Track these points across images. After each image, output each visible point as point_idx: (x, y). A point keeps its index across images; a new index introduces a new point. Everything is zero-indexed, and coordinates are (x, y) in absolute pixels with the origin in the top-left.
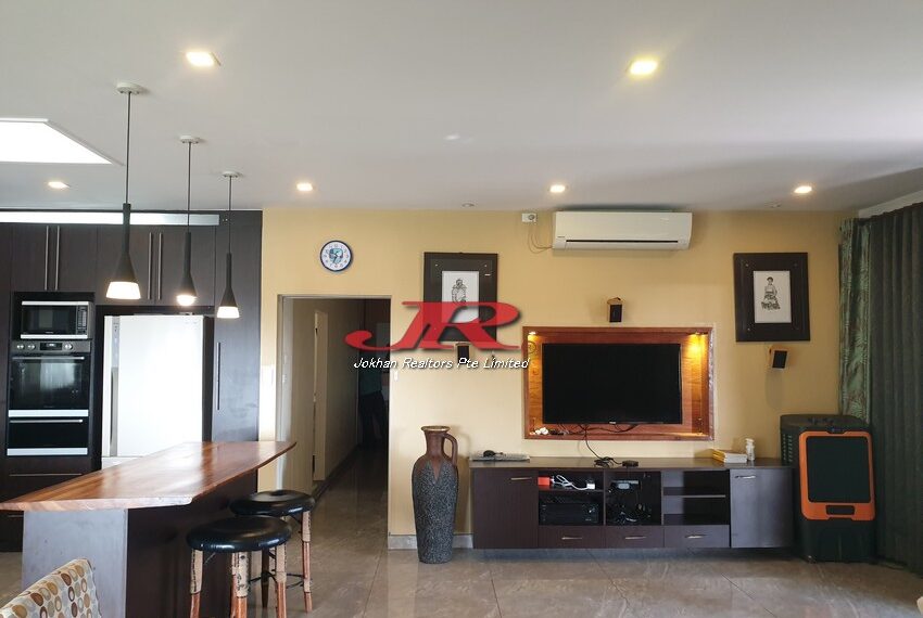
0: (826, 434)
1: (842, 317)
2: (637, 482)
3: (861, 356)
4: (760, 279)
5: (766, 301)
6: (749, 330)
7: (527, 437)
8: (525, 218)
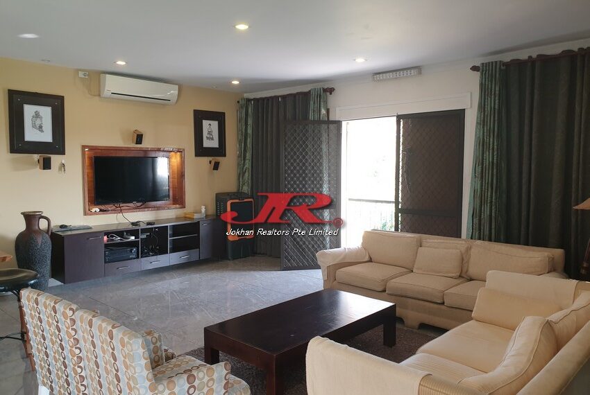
0: (237, 201)
1: (240, 145)
2: (148, 234)
3: (248, 164)
4: (205, 123)
5: (208, 136)
6: (201, 151)
7: (85, 214)
8: (81, 74)
